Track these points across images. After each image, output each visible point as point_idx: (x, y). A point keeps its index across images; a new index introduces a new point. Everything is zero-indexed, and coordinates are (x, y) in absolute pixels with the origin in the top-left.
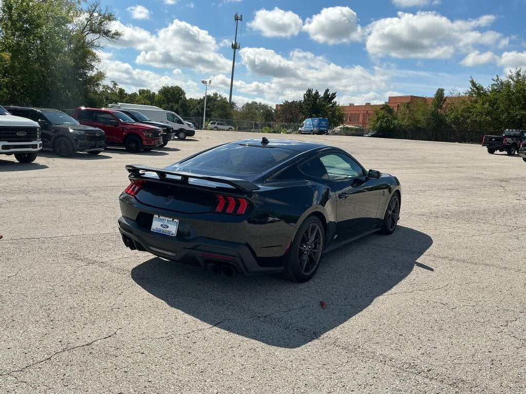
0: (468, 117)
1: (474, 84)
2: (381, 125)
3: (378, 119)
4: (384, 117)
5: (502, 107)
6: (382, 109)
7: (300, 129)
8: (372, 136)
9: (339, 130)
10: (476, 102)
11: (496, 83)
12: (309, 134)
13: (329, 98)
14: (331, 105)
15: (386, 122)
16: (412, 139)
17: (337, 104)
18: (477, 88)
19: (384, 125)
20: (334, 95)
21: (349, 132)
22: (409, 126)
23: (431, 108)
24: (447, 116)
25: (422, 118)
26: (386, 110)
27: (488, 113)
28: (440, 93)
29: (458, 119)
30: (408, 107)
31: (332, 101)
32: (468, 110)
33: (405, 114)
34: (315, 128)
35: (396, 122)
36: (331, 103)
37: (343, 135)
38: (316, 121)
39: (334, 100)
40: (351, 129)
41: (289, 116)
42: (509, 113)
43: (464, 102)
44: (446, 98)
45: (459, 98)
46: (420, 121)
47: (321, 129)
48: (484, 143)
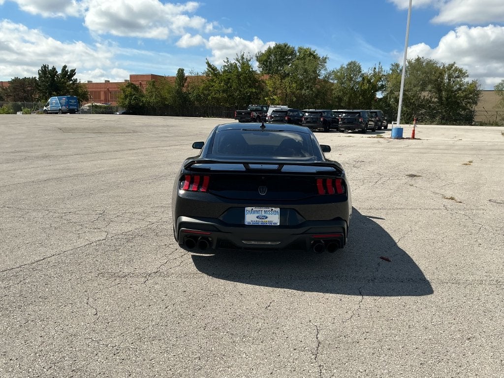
0: (209, 95)
1: (209, 65)
2: (130, 103)
3: (126, 97)
4: (131, 95)
5: (234, 86)
6: (127, 87)
7: (45, 108)
8: (123, 113)
9: (88, 108)
10: (212, 80)
11: (227, 65)
12: (57, 113)
13: (68, 74)
14: (71, 82)
15: (134, 100)
16: (161, 115)
17: (78, 81)
18: (212, 69)
19: (133, 102)
20: (73, 72)
21: (98, 110)
22: (157, 102)
23: (174, 85)
24: (190, 93)
25: (168, 96)
26: (132, 88)
27: (224, 91)
28: (181, 72)
29: (200, 96)
30: (153, 85)
31: (73, 79)
32: (207, 88)
33: (151, 92)
34: (64, 107)
35: (144, 99)
36: (72, 80)
37: (93, 113)
38: (64, 99)
39: (75, 77)
40: (100, 107)
41: (21, 94)
42: (240, 91)
43: (203, 81)
44: (187, 77)
45: (198, 77)
46: (166, 98)
47: (71, 107)
48: (236, 117)
